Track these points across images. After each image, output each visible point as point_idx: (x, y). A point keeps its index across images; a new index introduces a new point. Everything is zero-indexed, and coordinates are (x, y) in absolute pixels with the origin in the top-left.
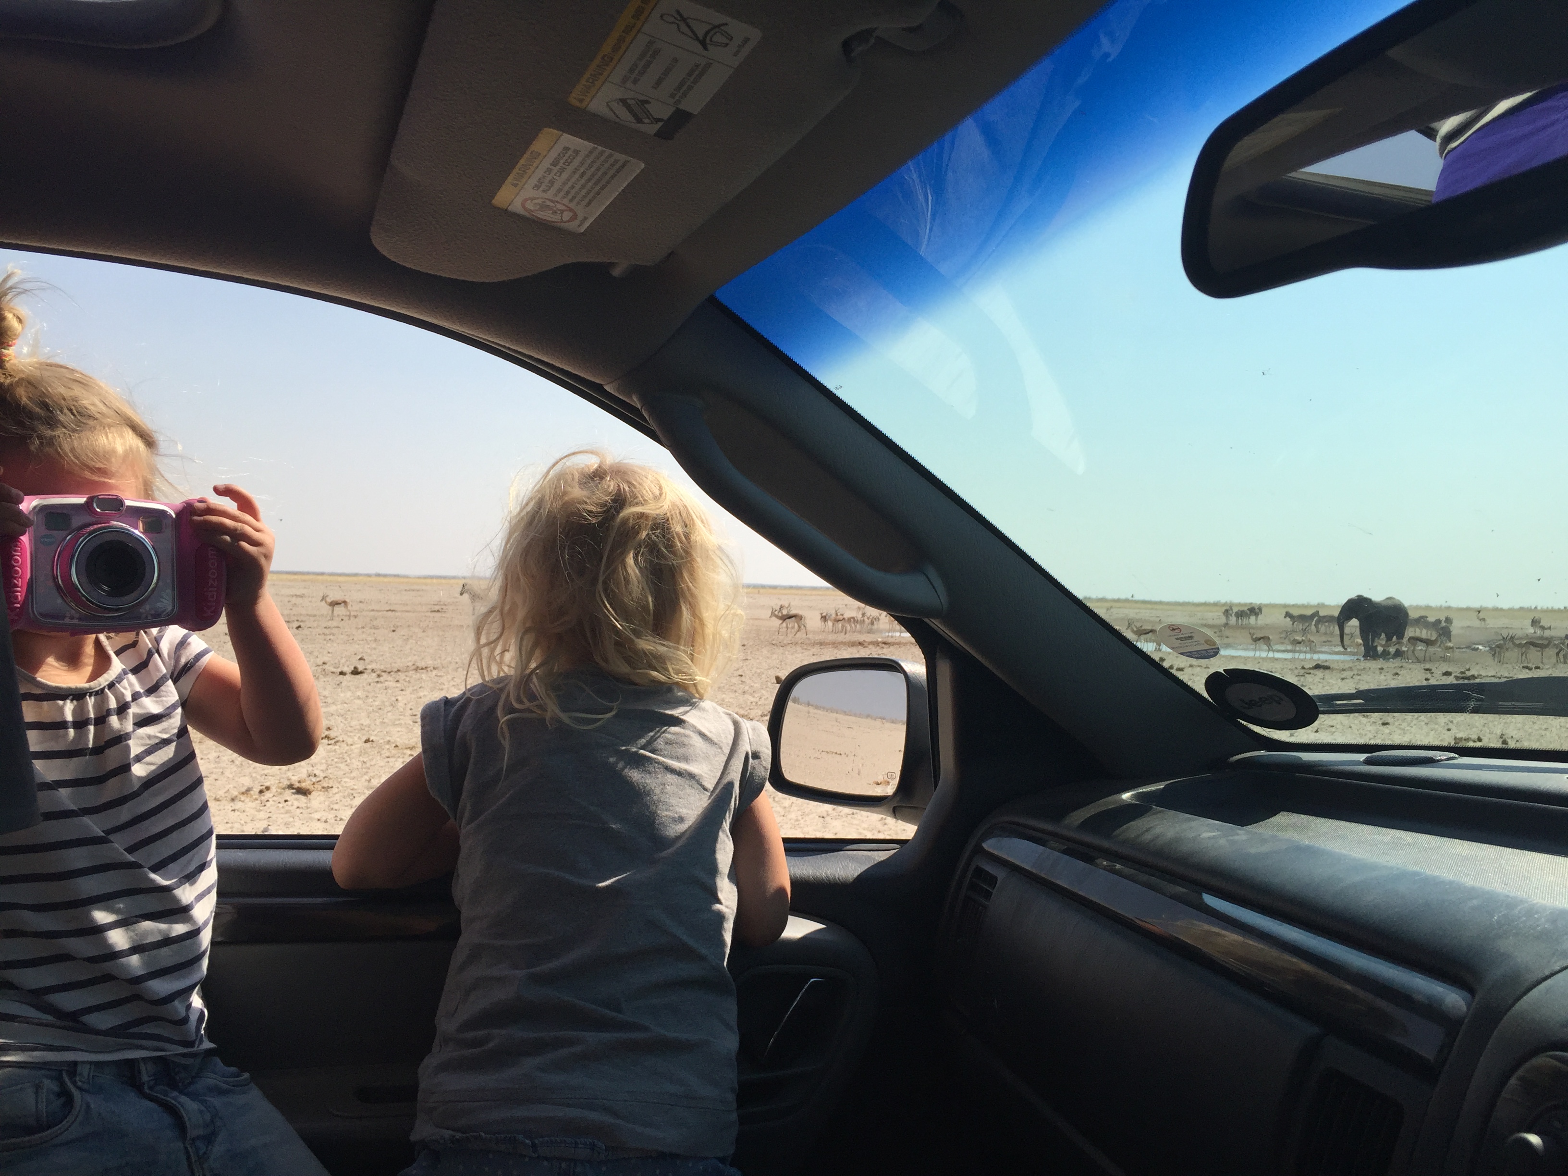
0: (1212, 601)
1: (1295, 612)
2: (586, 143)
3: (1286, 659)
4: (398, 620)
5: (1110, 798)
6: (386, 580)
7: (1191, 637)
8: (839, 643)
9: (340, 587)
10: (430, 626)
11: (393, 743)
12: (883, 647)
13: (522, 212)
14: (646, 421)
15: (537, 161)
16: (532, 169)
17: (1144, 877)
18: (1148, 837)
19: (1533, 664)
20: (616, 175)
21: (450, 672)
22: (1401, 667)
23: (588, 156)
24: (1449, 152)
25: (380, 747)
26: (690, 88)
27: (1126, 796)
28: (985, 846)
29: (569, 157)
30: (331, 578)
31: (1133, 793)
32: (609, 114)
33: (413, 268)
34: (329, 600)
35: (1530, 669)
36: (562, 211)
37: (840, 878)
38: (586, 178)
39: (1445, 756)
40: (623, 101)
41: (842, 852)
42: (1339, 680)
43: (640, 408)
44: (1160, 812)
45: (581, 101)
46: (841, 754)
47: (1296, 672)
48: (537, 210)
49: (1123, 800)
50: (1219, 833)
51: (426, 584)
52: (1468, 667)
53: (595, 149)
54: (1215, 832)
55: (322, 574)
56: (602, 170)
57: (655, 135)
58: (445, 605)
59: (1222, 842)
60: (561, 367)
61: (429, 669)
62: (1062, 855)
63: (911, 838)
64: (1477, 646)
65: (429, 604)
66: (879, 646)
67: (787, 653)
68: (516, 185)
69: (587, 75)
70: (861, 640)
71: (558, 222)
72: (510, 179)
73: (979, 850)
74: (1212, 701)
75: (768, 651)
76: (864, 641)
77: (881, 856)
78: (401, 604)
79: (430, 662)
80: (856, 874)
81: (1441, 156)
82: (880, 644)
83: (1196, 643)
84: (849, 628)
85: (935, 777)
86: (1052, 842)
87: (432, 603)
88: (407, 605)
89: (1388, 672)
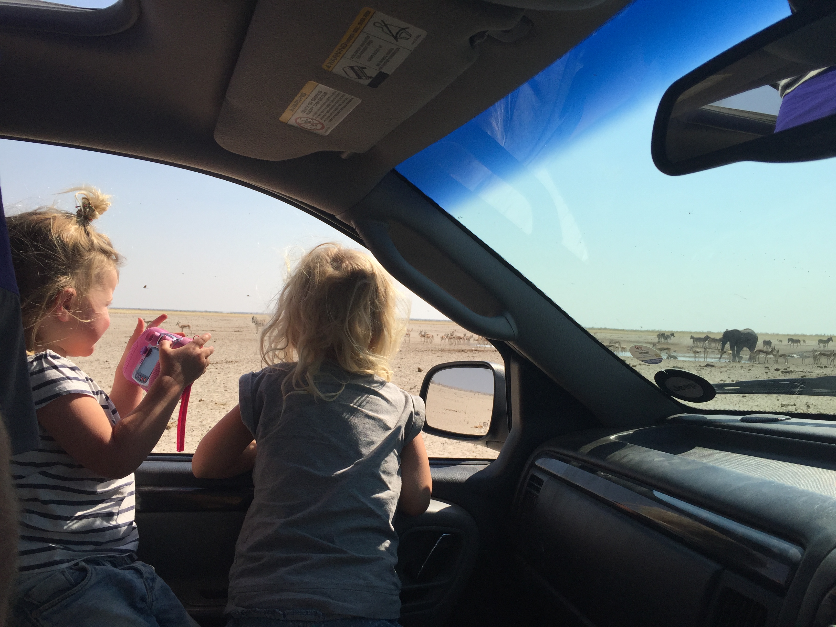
0: (651, 330)
1: (695, 336)
2: (331, 89)
3: (691, 361)
4: (217, 336)
5: (604, 438)
6: (211, 314)
7: (647, 352)
8: (452, 350)
9: (186, 318)
10: (234, 339)
11: (214, 402)
12: (475, 353)
13: (295, 124)
14: (358, 234)
15: (304, 98)
16: (301, 102)
17: (624, 482)
18: (625, 460)
19: (823, 365)
20: (346, 106)
21: (245, 364)
22: (753, 366)
23: (331, 96)
24: (786, 95)
25: (207, 404)
26: (388, 61)
27: (612, 437)
28: (537, 463)
29: (321, 96)
30: (181, 313)
31: (616, 435)
32: (343, 74)
33: (236, 153)
34: (180, 325)
35: (822, 368)
36: (316, 124)
37: (459, 480)
38: (330, 107)
39: (784, 417)
40: (352, 68)
41: (460, 465)
42: (719, 373)
43: (355, 228)
44: (632, 446)
45: (329, 67)
46: (456, 411)
47: (696, 368)
48: (303, 124)
49: (611, 439)
50: (664, 458)
51: (232, 317)
52: (788, 367)
53: (336, 92)
54: (661, 458)
55: (177, 311)
56: (339, 103)
57: (369, 85)
58: (242, 328)
59: (666, 463)
60: (313, 205)
61: (233, 362)
62: (578, 469)
63: (496, 458)
64: (793, 355)
65: (234, 328)
66: (473, 352)
67: (424, 355)
68: (292, 110)
69: (332, 54)
70: (463, 349)
71: (314, 130)
72: (290, 107)
73: (533, 466)
74: (658, 386)
75: (414, 354)
76: (465, 349)
77: (481, 468)
78: (219, 327)
79: (234, 359)
80: (467, 478)
81: (781, 97)
82: (474, 351)
83: (650, 356)
84: (457, 342)
85: (509, 425)
86: (573, 462)
87: (235, 327)
88: (222, 328)
89: (745, 369)
